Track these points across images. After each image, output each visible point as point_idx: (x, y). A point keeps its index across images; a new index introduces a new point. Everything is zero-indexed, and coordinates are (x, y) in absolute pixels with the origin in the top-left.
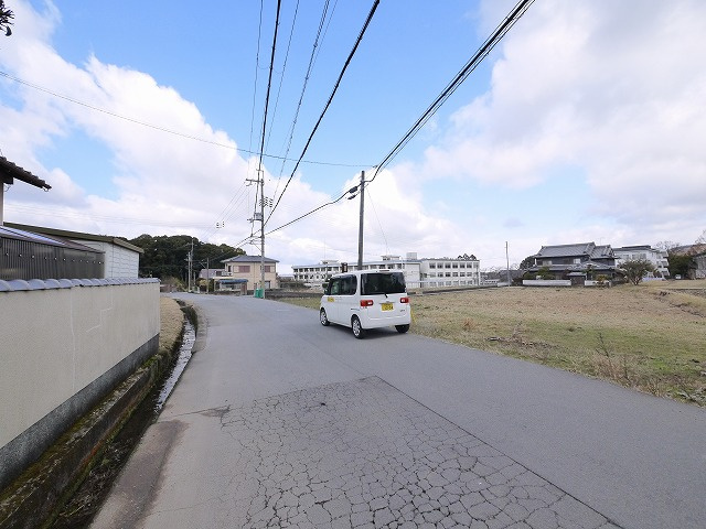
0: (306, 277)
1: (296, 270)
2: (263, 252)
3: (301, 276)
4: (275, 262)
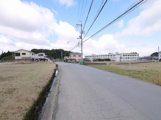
2: (82, 49)
3: (87, 58)
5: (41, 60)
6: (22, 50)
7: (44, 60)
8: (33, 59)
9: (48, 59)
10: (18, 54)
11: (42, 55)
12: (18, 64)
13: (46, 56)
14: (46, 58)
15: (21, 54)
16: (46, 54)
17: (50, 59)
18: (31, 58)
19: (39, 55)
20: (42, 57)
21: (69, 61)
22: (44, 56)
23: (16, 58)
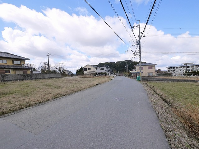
0: (174, 71)
1: (169, 68)
2: (140, 59)
3: (172, 71)
4: (155, 65)
5: (102, 74)
6: (88, 65)
7: (105, 74)
8: (96, 74)
9: (109, 73)
10: (86, 69)
11: (103, 69)
12: (82, 77)
13: (107, 70)
14: (107, 73)
15: (88, 69)
16: (107, 68)
17: (111, 73)
18: (95, 72)
19: (101, 70)
20: (103, 71)
21: (133, 75)
22: (105, 70)
23: (85, 72)
